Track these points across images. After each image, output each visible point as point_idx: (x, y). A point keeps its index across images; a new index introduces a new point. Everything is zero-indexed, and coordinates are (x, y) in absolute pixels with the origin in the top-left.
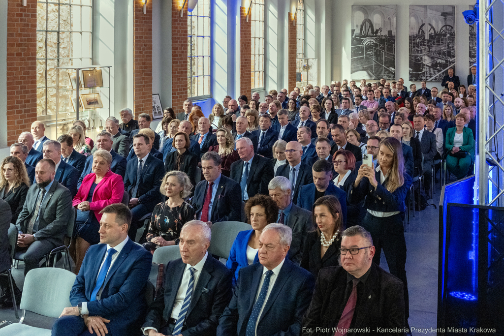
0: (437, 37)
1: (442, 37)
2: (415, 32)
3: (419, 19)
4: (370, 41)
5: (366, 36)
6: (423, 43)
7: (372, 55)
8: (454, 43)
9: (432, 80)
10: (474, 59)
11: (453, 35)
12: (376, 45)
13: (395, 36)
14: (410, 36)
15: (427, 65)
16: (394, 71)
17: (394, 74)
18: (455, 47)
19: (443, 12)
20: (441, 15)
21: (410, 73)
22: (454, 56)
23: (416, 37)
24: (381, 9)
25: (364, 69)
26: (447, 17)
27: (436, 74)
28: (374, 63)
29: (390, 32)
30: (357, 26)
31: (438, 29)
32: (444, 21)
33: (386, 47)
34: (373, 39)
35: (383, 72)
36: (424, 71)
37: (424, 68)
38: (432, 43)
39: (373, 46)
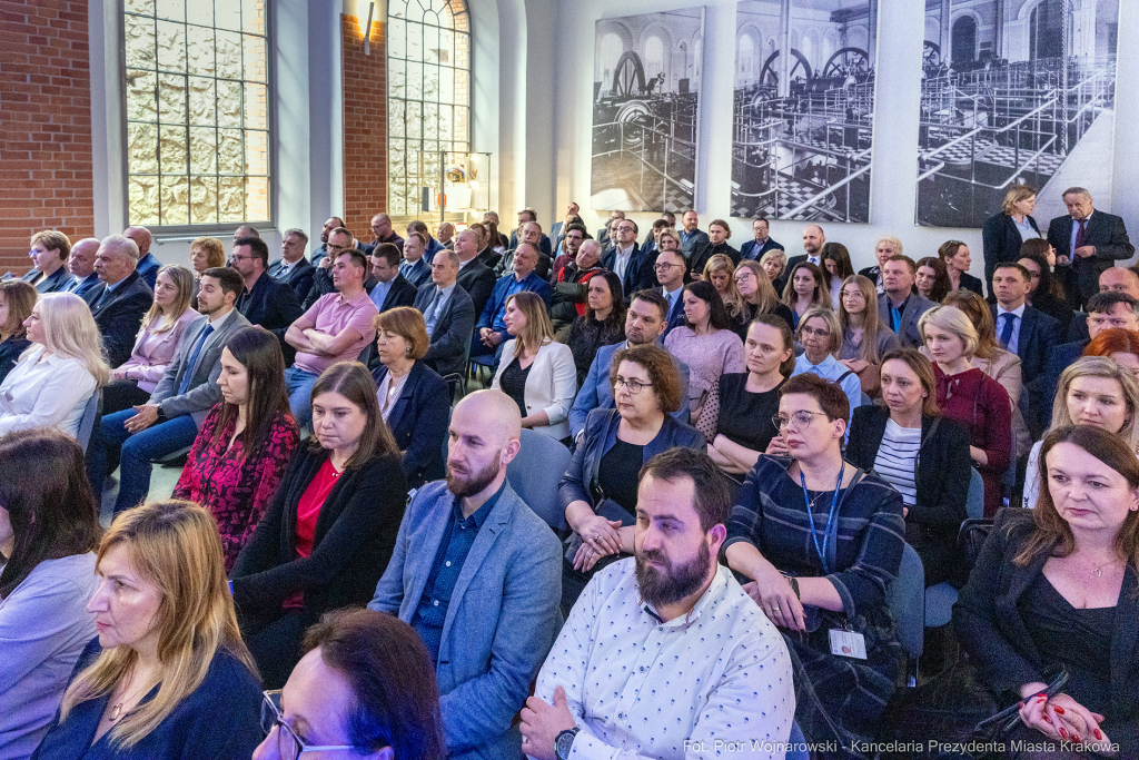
0: (814, 88)
1: (831, 88)
2: (752, 78)
3: (764, 40)
4: (635, 111)
5: (627, 97)
6: (771, 110)
7: (640, 148)
8: (867, 103)
9: (796, 215)
10: (935, 152)
11: (866, 78)
12: (649, 121)
13: (696, 95)
14: (736, 92)
15: (780, 174)
16: (693, 189)
17: (691, 198)
18: (871, 115)
19: (836, 7)
20: (832, 19)
21: (733, 197)
22: (866, 145)
23: (753, 93)
24: (665, 23)
25: (618, 186)
26: (849, 23)
27: (806, 199)
28: (643, 170)
29: (684, 83)
30: (607, 72)
31: (818, 66)
32: (838, 39)
33: (673, 125)
34: (643, 104)
35: (665, 192)
36: (772, 190)
37: (774, 180)
38: (799, 106)
39: (642, 123)
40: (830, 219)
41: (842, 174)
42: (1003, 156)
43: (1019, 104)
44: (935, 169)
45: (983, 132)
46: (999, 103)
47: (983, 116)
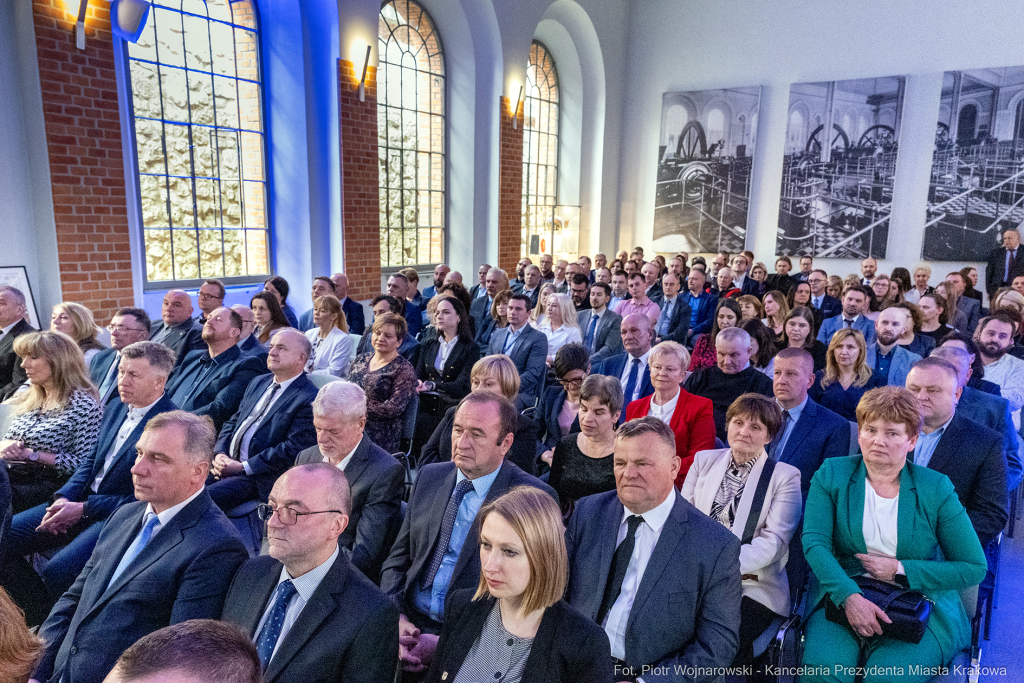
0: (850, 156)
1: (864, 156)
2: (799, 146)
3: (811, 116)
4: (697, 171)
5: (690, 159)
6: (814, 171)
7: (700, 201)
8: (891, 169)
9: (829, 254)
10: (939, 206)
11: (891, 149)
12: (709, 179)
13: (751, 158)
14: (785, 156)
15: (819, 222)
16: (744, 235)
17: (743, 241)
18: (893, 178)
19: (872, 93)
20: (868, 102)
21: (778, 240)
22: (888, 200)
23: (800, 158)
24: (726, 97)
25: (680, 231)
26: (881, 106)
27: (838, 241)
28: (702, 218)
29: (741, 149)
30: (672, 138)
31: (854, 138)
32: (872, 117)
33: (730, 183)
34: (704, 165)
35: (720, 236)
36: (811, 235)
37: (813, 227)
38: (837, 170)
39: (703, 181)
40: (856, 256)
41: (869, 222)
42: (987, 209)
43: (1002, 171)
44: (939, 218)
45: (975, 192)
46: (989, 170)
47: (977, 179)
